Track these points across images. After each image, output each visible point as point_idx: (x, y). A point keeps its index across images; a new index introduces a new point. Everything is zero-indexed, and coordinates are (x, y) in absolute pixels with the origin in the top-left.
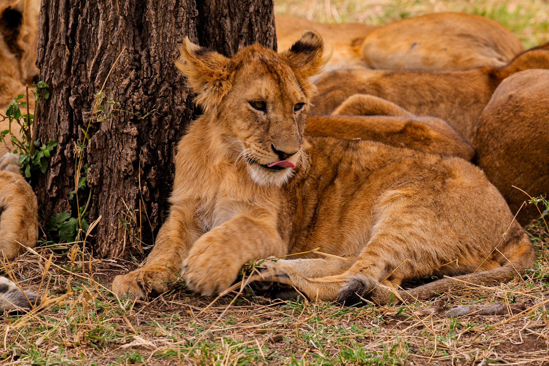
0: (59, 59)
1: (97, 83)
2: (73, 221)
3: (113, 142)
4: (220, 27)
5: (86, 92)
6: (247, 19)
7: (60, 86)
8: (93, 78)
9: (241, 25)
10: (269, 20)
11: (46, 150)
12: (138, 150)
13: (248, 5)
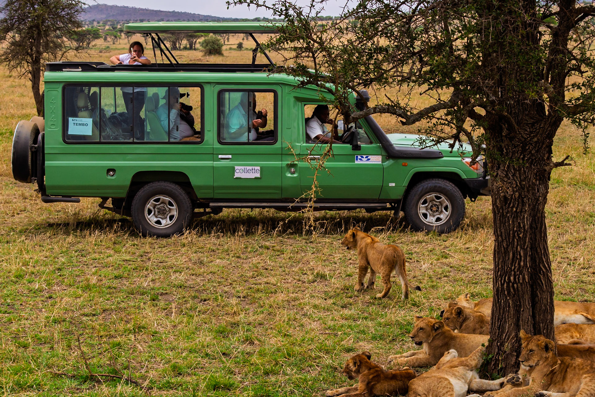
0: (495, 333)
1: (506, 340)
2: (498, 376)
3: (510, 356)
4: (539, 326)
5: (503, 342)
7: (495, 340)
8: (505, 339)
9: (545, 325)
11: (490, 356)
13: (547, 320)
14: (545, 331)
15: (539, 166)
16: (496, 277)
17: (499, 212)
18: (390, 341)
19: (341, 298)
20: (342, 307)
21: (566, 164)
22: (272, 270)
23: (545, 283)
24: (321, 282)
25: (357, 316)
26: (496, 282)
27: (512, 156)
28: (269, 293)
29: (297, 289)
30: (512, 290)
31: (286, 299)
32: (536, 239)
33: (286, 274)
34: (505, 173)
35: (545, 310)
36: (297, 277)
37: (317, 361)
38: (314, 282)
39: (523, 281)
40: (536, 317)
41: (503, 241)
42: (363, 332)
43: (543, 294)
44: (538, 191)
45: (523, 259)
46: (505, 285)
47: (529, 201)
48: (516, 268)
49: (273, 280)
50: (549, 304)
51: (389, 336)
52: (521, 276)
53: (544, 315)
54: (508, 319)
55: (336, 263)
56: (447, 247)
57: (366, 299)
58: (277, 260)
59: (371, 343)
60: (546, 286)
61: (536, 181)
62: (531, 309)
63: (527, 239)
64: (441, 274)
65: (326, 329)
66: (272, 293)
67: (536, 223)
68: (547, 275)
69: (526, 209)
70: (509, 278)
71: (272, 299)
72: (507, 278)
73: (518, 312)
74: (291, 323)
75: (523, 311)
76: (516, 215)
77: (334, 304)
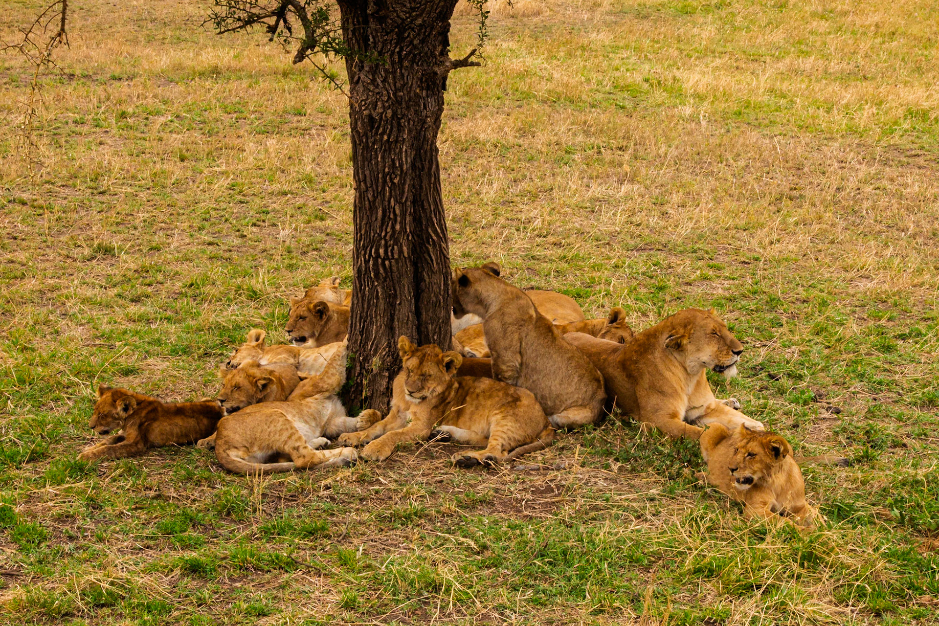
0: (357, 340)
1: (372, 353)
3: (378, 378)
4: (427, 328)
5: (367, 356)
7: (356, 352)
8: (371, 350)
9: (436, 327)
12: (388, 382)
13: (440, 319)
14: (436, 338)
15: (425, 64)
16: (357, 250)
17: (361, 141)
18: (200, 357)
19: (132, 287)
20: (132, 301)
21: (472, 64)
22: (23, 240)
23: (437, 259)
24: (104, 259)
25: (153, 316)
26: (358, 258)
27: (382, 49)
28: (11, 279)
29: (61, 272)
30: (382, 271)
31: (38, 288)
32: (421, 187)
33: (48, 247)
34: (371, 77)
35: (437, 302)
36: (65, 252)
37: (70, 391)
38: (92, 258)
39: (400, 256)
40: (421, 314)
41: (367, 190)
42: (158, 342)
43: (433, 276)
44: (425, 108)
45: (399, 219)
46: (371, 263)
47: (409, 124)
48: (389, 235)
49: (22, 256)
50: (442, 293)
51: (199, 348)
52: (396, 247)
53: (434, 311)
54: (376, 317)
55: (136, 228)
56: (327, 202)
57: (175, 288)
58: (35, 223)
59: (168, 360)
60: (438, 264)
61: (422, 89)
62: (413, 301)
63: (407, 186)
64: (308, 245)
65: (97, 338)
66: (16, 278)
67: (421, 160)
68: (440, 245)
69: (405, 137)
70: (377, 251)
71: (14, 288)
72: (373, 250)
73: (391, 306)
74: (37, 327)
75: (400, 304)
76: (388, 148)
77: (120, 296)
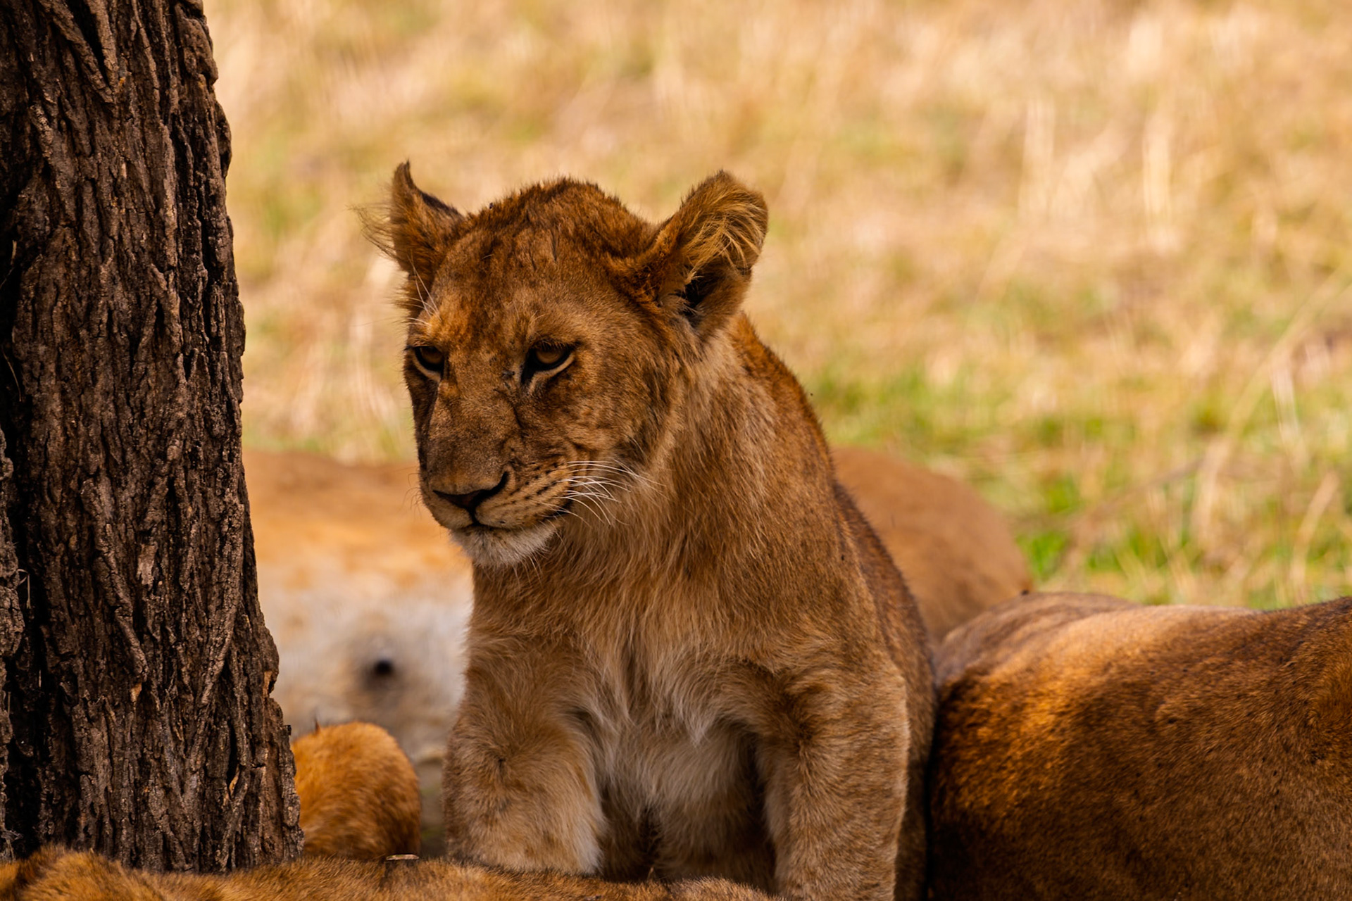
4: (81, 507)
6: (161, 482)
9: (145, 498)
10: (226, 480)
13: (163, 438)
14: (145, 569)
35: (139, 320)
43: (104, 136)
50: (172, 252)
53: (128, 382)
60: (130, 47)
